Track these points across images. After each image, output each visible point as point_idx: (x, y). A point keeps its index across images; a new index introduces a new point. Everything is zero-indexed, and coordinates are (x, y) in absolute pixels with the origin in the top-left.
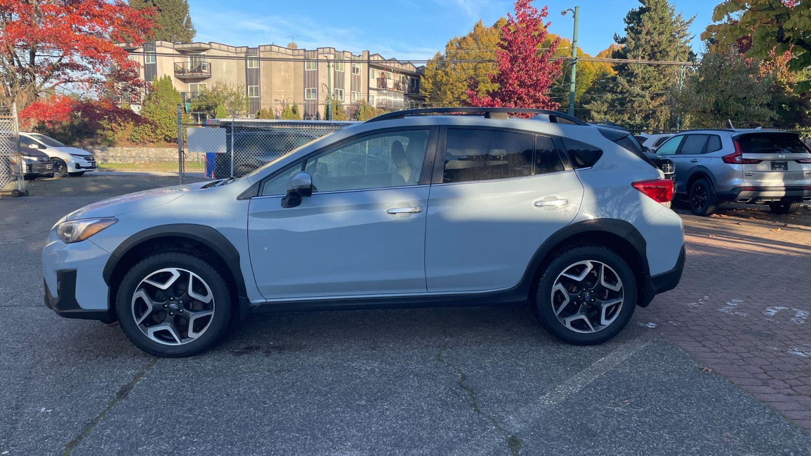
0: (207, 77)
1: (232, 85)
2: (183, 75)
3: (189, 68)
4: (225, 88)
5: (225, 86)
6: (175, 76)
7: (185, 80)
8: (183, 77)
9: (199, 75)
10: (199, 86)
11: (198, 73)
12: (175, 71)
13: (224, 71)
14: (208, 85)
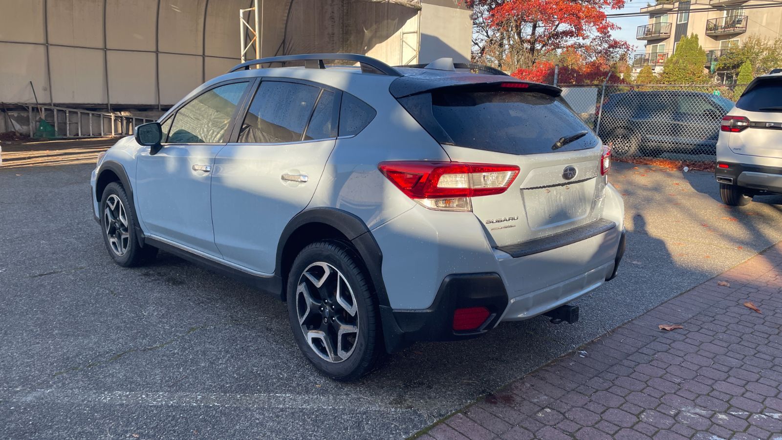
0: (741, 32)
1: (767, 38)
2: (715, 32)
3: (724, 24)
4: (758, 42)
5: (758, 41)
6: (706, 33)
7: (716, 38)
8: (714, 34)
9: (731, 30)
10: (731, 43)
11: (731, 29)
12: (707, 29)
13: (764, 24)
14: (740, 41)
